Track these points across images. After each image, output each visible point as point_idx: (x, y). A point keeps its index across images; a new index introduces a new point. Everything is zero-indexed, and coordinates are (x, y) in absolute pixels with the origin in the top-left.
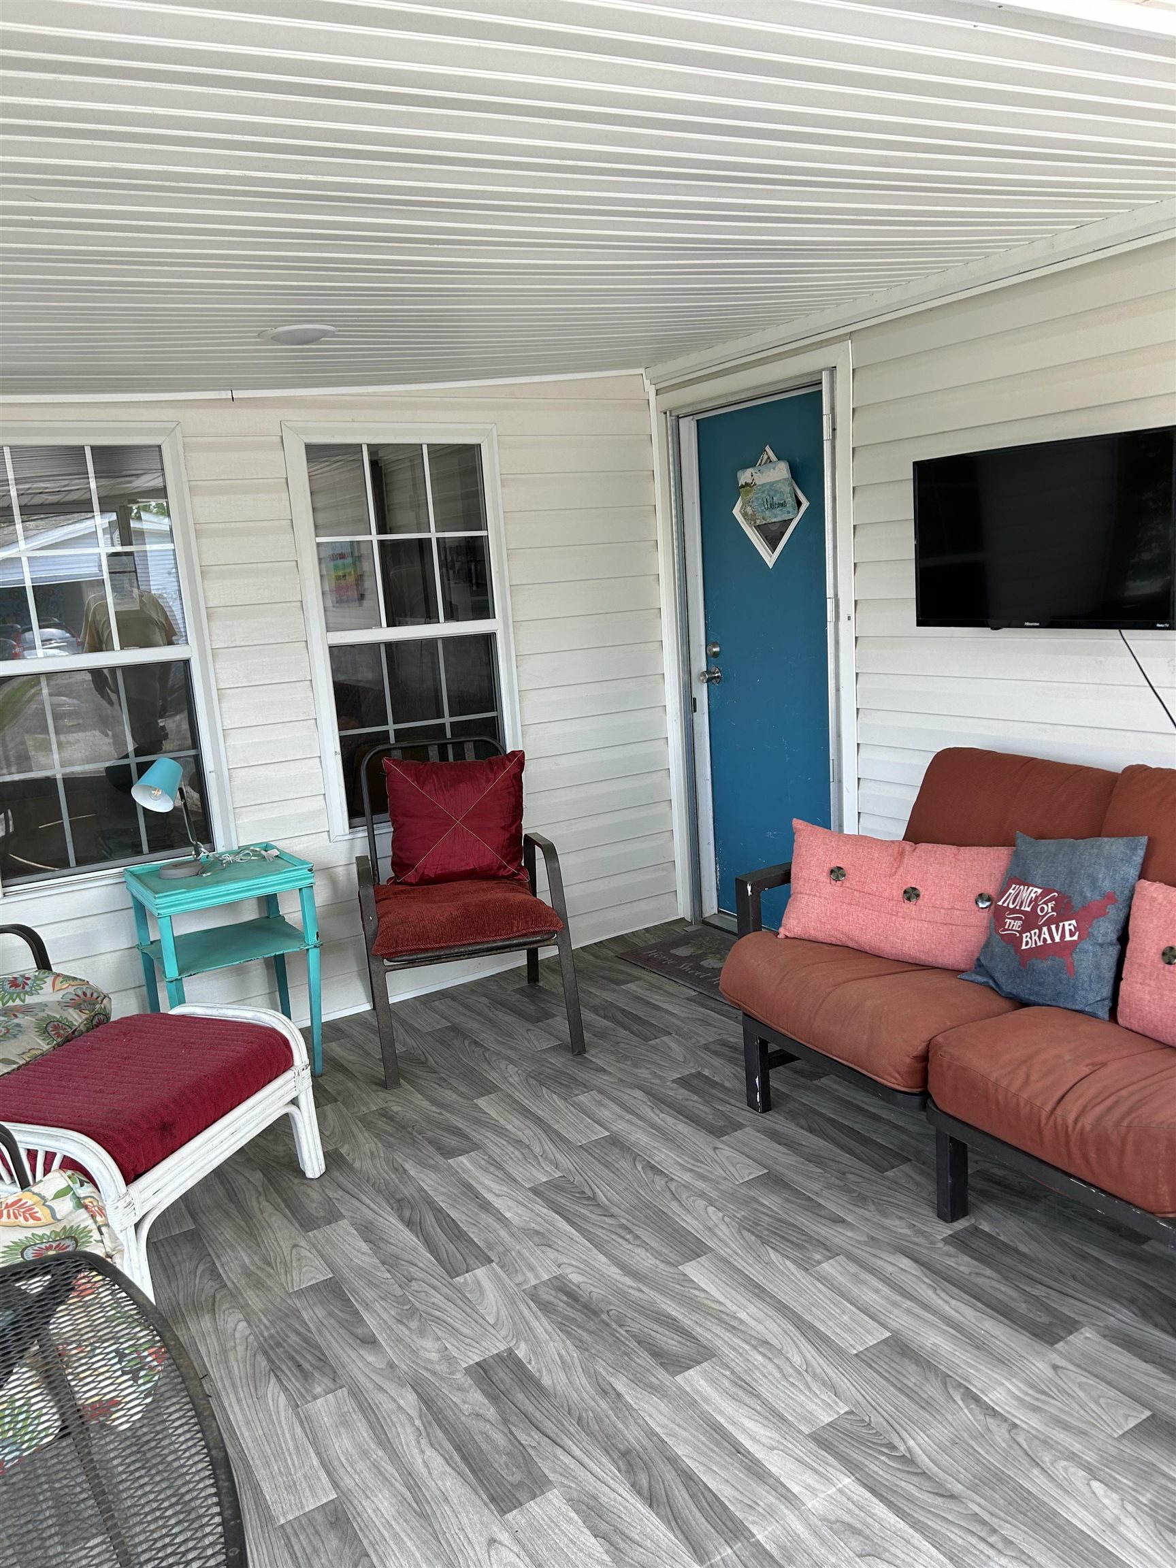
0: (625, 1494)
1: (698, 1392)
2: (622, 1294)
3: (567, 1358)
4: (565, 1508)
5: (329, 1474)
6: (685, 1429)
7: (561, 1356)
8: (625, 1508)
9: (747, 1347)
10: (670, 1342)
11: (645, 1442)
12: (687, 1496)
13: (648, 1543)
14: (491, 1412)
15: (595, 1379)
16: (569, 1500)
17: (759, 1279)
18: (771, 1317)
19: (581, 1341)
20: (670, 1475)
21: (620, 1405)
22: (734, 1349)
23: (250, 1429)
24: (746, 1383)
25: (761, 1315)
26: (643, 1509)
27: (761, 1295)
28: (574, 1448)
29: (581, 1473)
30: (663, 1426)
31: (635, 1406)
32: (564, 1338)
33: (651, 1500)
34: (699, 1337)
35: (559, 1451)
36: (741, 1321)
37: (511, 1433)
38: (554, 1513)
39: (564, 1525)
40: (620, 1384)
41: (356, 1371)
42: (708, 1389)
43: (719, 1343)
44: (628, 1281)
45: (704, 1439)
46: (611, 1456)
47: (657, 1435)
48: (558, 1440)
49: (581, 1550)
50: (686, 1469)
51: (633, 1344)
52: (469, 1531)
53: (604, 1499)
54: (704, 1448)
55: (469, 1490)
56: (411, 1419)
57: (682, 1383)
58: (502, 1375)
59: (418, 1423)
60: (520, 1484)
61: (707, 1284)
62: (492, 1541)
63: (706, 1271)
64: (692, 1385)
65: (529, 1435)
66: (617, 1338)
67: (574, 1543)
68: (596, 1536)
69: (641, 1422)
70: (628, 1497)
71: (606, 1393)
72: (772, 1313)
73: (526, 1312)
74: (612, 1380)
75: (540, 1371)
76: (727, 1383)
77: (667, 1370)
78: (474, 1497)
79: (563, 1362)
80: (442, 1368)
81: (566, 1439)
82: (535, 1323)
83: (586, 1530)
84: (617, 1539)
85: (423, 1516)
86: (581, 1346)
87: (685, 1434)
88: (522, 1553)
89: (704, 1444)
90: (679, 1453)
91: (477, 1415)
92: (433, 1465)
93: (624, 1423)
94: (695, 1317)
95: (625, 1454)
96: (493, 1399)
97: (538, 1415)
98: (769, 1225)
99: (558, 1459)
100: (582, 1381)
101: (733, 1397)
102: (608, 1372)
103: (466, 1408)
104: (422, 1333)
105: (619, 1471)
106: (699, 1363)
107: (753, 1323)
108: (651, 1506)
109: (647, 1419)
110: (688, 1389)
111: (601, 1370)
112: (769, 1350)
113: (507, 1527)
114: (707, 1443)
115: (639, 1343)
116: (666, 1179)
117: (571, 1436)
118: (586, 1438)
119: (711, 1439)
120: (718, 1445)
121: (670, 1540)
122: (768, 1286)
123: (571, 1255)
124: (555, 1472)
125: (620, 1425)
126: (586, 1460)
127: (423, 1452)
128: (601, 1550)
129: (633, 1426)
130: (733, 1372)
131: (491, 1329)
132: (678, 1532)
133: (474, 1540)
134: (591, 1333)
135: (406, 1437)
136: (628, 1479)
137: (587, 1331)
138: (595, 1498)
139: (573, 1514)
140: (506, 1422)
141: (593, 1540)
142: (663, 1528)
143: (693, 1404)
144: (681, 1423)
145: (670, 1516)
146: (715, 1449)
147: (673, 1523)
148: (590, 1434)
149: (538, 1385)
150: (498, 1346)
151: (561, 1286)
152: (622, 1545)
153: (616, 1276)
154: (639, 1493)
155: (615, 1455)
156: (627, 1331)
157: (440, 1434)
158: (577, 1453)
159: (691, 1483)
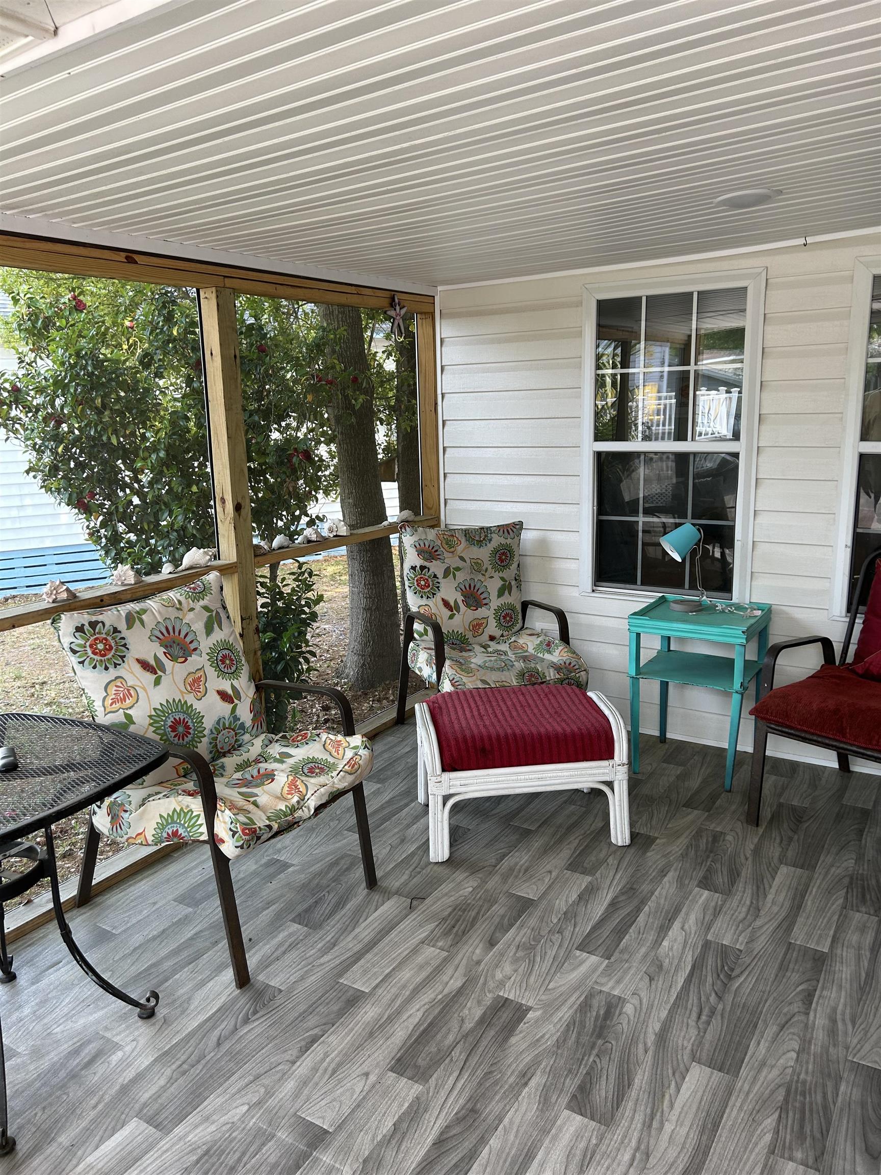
0: (437, 1125)
1: (560, 1129)
2: (633, 1040)
3: (543, 1041)
4: (410, 1098)
5: (382, 981)
6: (516, 1136)
7: (542, 1037)
8: (425, 1130)
9: (634, 1143)
10: (603, 1091)
11: (491, 1117)
12: (454, 1162)
13: (401, 1156)
14: (468, 1025)
15: (535, 1063)
16: (417, 1098)
17: (727, 1121)
18: (683, 1148)
19: (565, 1040)
20: (467, 1145)
21: (516, 1089)
22: (625, 1137)
23: (396, 935)
24: (591, 1158)
25: (680, 1139)
26: (430, 1141)
27: (707, 1132)
28: (462, 1081)
29: (443, 1094)
30: (511, 1122)
31: (520, 1098)
32: (561, 1030)
33: (439, 1143)
34: (621, 1110)
35: (456, 1074)
36: (661, 1128)
37: (457, 1043)
38: (403, 1094)
39: (396, 1104)
40: (537, 1081)
41: (464, 951)
42: (568, 1135)
43: (625, 1123)
44: (651, 1039)
45: (513, 1152)
46: (466, 1104)
47: (501, 1121)
48: (464, 1070)
49: (380, 1121)
50: (478, 1153)
51: (583, 1070)
52: (369, 1060)
53: (427, 1116)
54: (504, 1156)
55: (400, 1045)
56: (441, 992)
57: (562, 1117)
58: (505, 1016)
59: (440, 997)
60: (417, 1067)
61: (688, 1089)
62: (367, 1075)
63: (705, 1082)
64: (565, 1123)
65: (461, 1053)
66: (583, 1059)
67: (383, 1115)
68: (394, 1125)
69: (507, 1108)
70: (435, 1128)
71: (524, 1076)
72: (690, 1146)
73: (573, 999)
74: (538, 1073)
75: (520, 1032)
76: (582, 1145)
77: (570, 1101)
78: (396, 1050)
79: (538, 1040)
80: (491, 984)
81: (467, 1074)
82: (565, 1009)
83: (397, 1117)
84: (398, 1136)
85: (371, 1034)
86: (559, 1044)
87: (512, 1137)
88: (364, 1093)
89: (508, 1154)
90: (491, 1142)
91: (462, 1020)
92: (410, 1020)
93: (501, 1098)
94: (644, 1097)
95: (473, 1111)
96: (481, 1021)
97: (481, 1049)
98: (811, 1103)
99: (449, 1077)
100: (527, 1058)
101: (569, 1156)
102: (545, 1068)
103: (466, 1011)
104: (516, 960)
105: (456, 1114)
106: (592, 1119)
107: (665, 1136)
108: (434, 1144)
109: (513, 1110)
110: (559, 1122)
111: (544, 1064)
112: (641, 1160)
113: (381, 1077)
114: (511, 1155)
115: (588, 1073)
116: (802, 1010)
117: (472, 1074)
118: (475, 1083)
119: (516, 1157)
120: (513, 1163)
121: (410, 1167)
122: (723, 1133)
123: (653, 995)
124: (437, 1080)
125: (497, 1098)
126: (455, 1092)
127: (418, 1010)
128: (384, 1132)
129: (501, 1105)
130: (597, 1145)
131: (543, 989)
132: (418, 1170)
133: (363, 1066)
134: (577, 1042)
135: (427, 997)
136: (452, 1121)
137: (578, 1038)
138: (426, 1111)
139: (406, 1105)
140: (466, 1036)
141: (391, 1124)
142: (418, 1159)
143: (545, 1131)
144: (521, 1132)
145: (430, 1160)
146: (508, 1163)
147: (425, 1163)
148: (480, 1084)
149: (506, 1039)
150: (527, 1000)
151: (612, 1007)
152: (394, 1142)
153: (650, 1030)
154: (442, 1133)
155: (469, 1106)
156: (595, 1061)
157: (437, 1011)
158: (459, 1085)
159: (467, 1161)
